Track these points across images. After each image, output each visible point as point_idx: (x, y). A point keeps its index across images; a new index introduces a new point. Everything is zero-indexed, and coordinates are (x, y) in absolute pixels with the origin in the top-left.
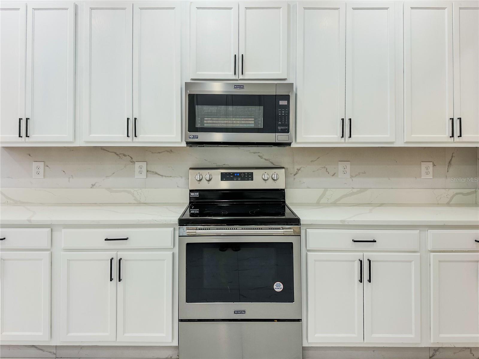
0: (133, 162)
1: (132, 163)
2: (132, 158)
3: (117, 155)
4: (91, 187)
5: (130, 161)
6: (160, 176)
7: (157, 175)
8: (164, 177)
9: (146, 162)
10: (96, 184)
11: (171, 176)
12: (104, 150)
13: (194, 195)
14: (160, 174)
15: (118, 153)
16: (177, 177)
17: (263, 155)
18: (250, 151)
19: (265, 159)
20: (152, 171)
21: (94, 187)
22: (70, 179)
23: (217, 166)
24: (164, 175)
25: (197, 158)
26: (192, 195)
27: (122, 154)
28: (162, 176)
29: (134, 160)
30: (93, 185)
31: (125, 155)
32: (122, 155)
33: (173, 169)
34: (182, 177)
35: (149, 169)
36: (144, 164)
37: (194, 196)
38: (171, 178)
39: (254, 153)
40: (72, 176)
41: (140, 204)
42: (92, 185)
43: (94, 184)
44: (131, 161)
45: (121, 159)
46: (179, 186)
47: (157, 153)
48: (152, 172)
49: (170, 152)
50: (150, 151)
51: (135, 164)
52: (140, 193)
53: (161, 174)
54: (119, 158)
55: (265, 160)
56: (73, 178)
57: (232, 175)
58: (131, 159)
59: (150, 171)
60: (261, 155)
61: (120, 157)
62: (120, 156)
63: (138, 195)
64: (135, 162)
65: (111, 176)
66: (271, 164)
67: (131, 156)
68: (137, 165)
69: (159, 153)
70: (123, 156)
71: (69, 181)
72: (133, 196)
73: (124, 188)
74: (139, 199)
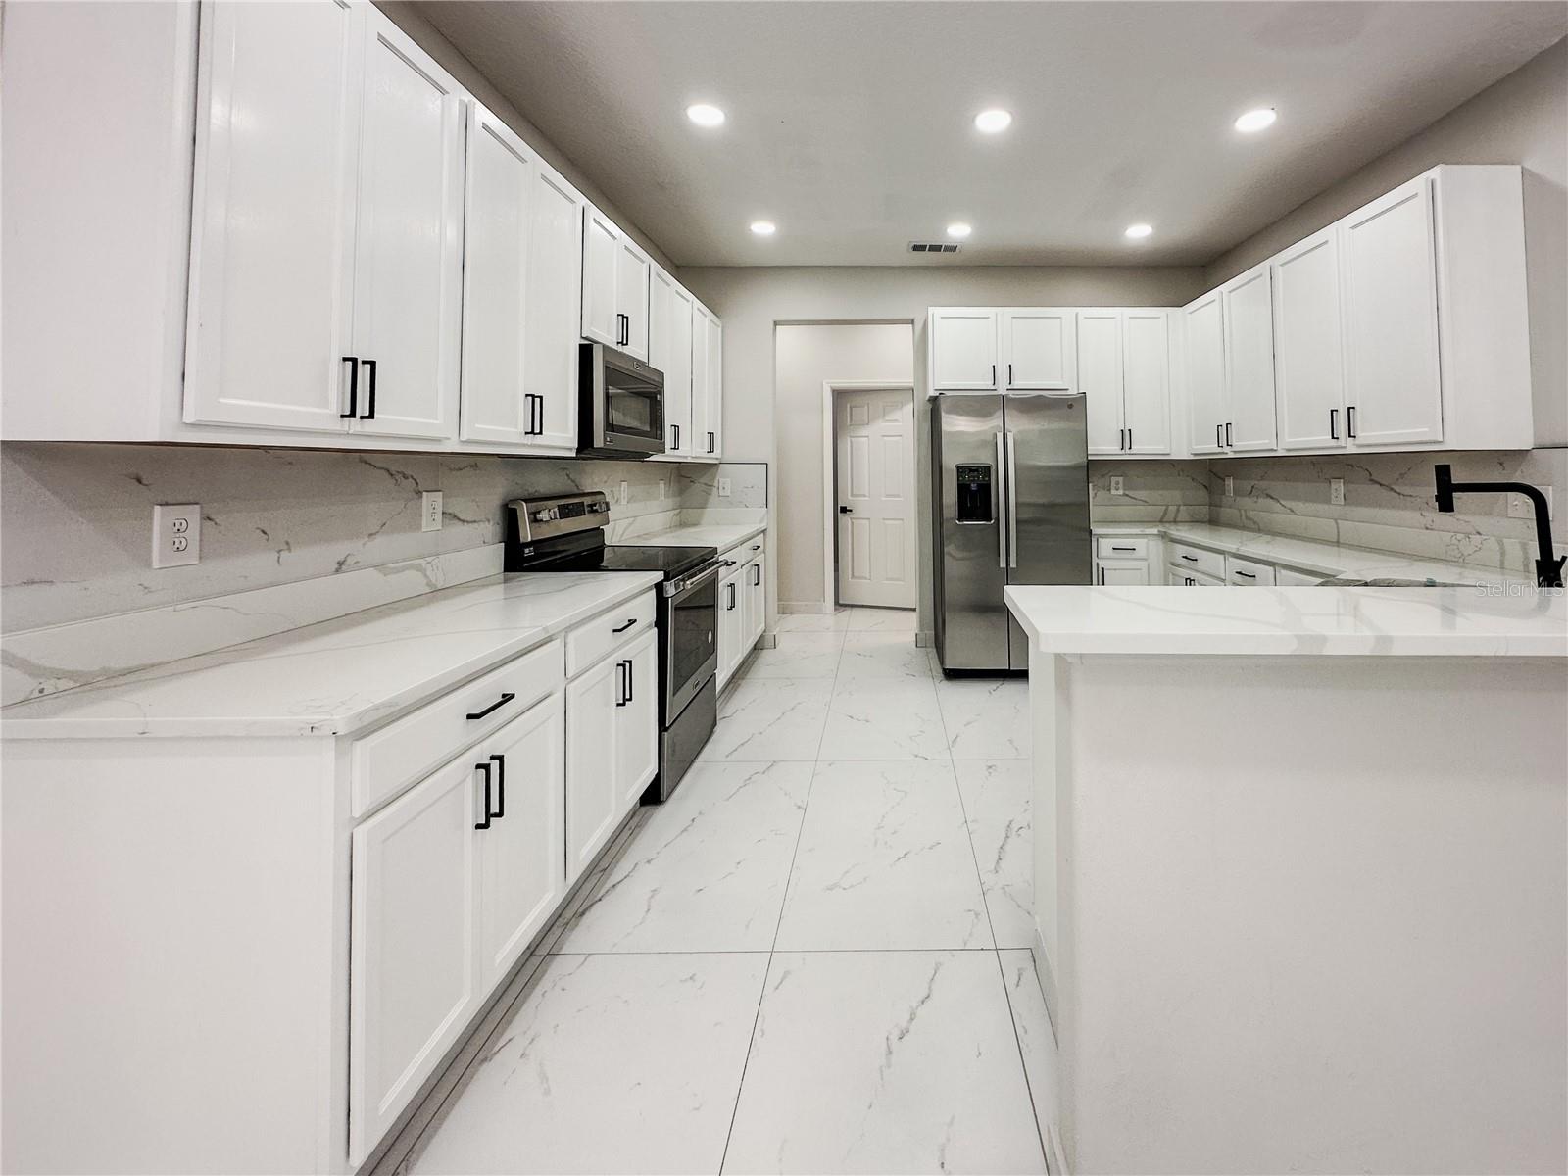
0: (419, 493)
1: (417, 496)
2: (417, 484)
3: (392, 475)
4: (337, 571)
5: (413, 490)
6: (460, 523)
7: (456, 521)
8: (466, 523)
9: (442, 492)
10: (349, 560)
11: (474, 521)
12: (366, 462)
15: (393, 470)
16: (481, 522)
20: (454, 513)
21: (344, 567)
22: (282, 554)
24: (465, 520)
26: (527, 553)
27: (400, 472)
28: (463, 521)
29: (420, 488)
30: (341, 564)
31: (405, 477)
32: (401, 475)
33: (476, 507)
34: (489, 521)
35: (446, 510)
36: (438, 498)
37: (530, 554)
41: (434, 594)
42: (338, 563)
43: (342, 558)
44: (416, 489)
45: (398, 485)
46: (486, 541)
47: (457, 470)
48: (449, 514)
50: (447, 466)
51: (422, 497)
52: (437, 565)
53: (462, 518)
54: (395, 485)
55: (571, 482)
56: (289, 549)
57: (568, 508)
58: (415, 485)
59: (446, 513)
61: (396, 481)
62: (396, 478)
63: (433, 570)
64: (421, 493)
65: (378, 532)
67: (415, 478)
68: (426, 499)
69: (460, 470)
70: (402, 480)
71: (279, 561)
72: (426, 576)
73: (404, 560)
74: (434, 581)
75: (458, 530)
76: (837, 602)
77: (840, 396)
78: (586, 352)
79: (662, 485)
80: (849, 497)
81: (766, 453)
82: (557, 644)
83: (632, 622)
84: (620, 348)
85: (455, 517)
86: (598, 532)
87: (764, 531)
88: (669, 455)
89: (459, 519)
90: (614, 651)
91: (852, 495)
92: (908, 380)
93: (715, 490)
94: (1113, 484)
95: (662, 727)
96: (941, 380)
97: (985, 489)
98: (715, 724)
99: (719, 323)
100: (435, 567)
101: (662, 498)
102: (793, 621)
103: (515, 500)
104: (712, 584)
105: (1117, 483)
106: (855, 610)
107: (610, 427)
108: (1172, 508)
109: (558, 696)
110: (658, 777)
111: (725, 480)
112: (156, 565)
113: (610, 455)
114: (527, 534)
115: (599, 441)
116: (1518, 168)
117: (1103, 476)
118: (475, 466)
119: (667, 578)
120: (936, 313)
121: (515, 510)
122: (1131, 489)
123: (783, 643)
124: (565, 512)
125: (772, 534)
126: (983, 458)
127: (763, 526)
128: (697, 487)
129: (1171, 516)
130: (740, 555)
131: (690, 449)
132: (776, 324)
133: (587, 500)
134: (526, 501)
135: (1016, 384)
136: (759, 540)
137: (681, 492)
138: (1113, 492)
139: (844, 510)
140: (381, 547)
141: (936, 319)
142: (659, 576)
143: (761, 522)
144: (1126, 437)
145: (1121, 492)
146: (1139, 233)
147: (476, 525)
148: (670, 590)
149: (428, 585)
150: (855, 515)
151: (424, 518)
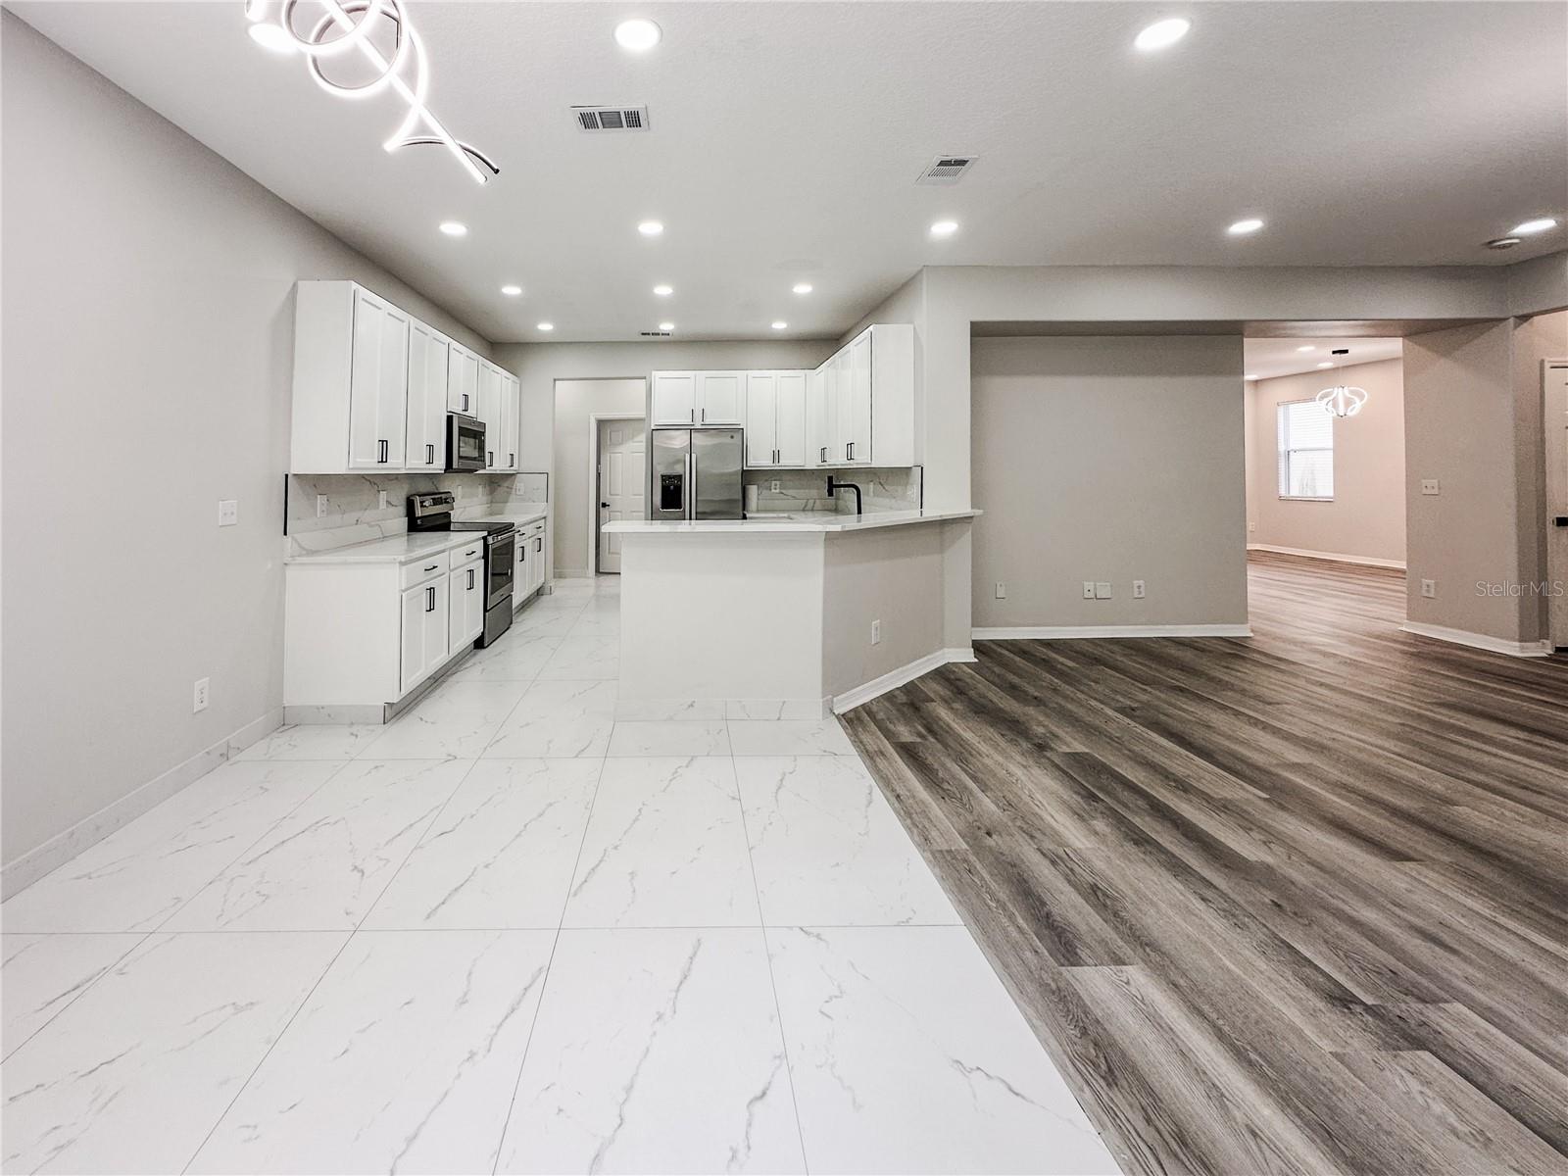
0: (379, 491)
4: (356, 524)
15: (383, 482)
25: (414, 484)
28: (393, 505)
30: (357, 521)
34: (402, 505)
73: (375, 521)
75: (391, 509)
76: (598, 571)
77: (601, 424)
78: (450, 419)
79: (480, 489)
80: (608, 496)
81: (548, 467)
82: (447, 553)
83: (473, 552)
84: (464, 413)
85: (390, 503)
86: (448, 515)
87: (545, 518)
88: (488, 470)
90: (466, 564)
91: (611, 494)
92: (642, 414)
93: (514, 490)
94: (773, 487)
95: (485, 610)
96: (658, 419)
97: (678, 489)
98: (511, 623)
99: (518, 382)
100: (384, 526)
101: (480, 496)
102: (563, 582)
103: (412, 496)
104: (511, 544)
105: (776, 485)
106: (610, 576)
107: (460, 457)
108: (811, 501)
109: (447, 574)
110: (483, 633)
111: (520, 484)
112: (318, 515)
113: (458, 471)
114: (419, 513)
115: (455, 465)
116: (912, 326)
117: (766, 480)
118: (397, 478)
119: (489, 535)
120: (657, 375)
121: (413, 500)
122: (784, 489)
123: (557, 593)
124: (436, 502)
125: (550, 520)
126: (678, 470)
127: (544, 514)
128: (501, 491)
129: (810, 506)
130: (529, 530)
131: (499, 465)
132: (555, 380)
133: (443, 496)
134: (420, 496)
135: (707, 421)
136: (541, 523)
137: (492, 492)
138: (773, 491)
139: (604, 505)
141: (657, 379)
142: (485, 533)
143: (543, 512)
144: (776, 456)
145: (778, 491)
146: (780, 326)
147: (397, 507)
148: (490, 540)
149: (382, 534)
150: (611, 508)
151: (381, 503)
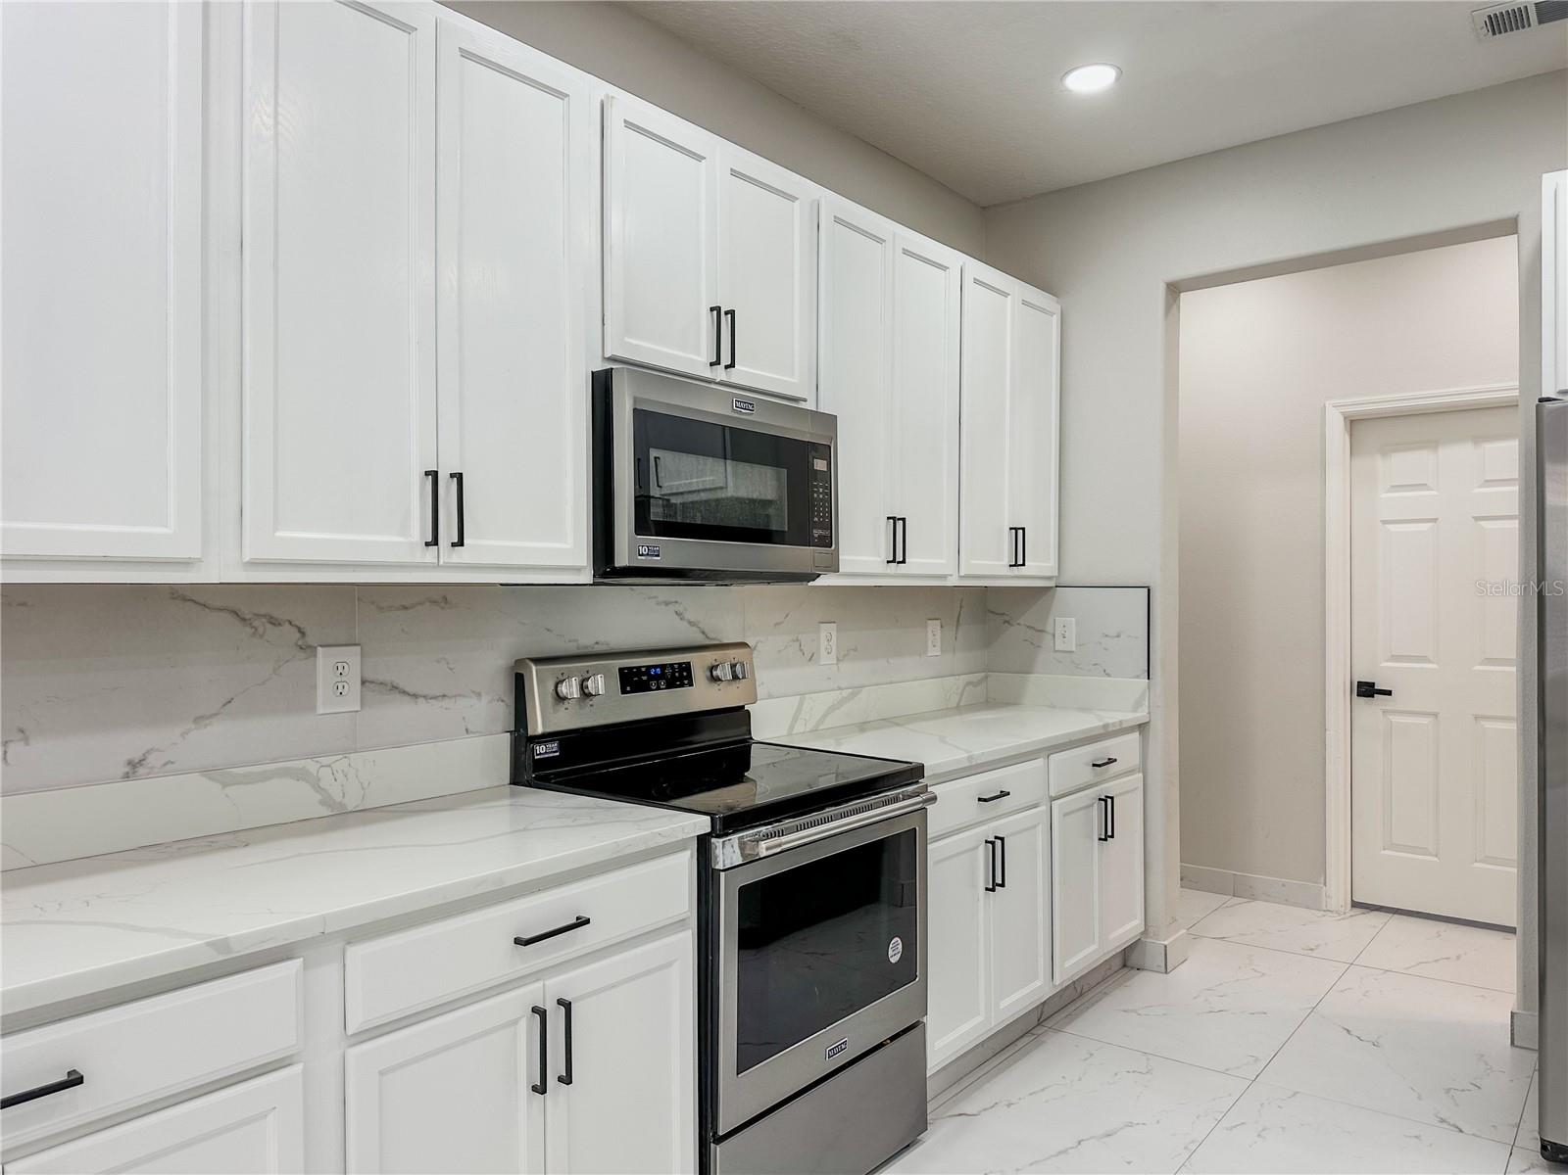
0: (309, 650)
1: (302, 655)
2: (303, 634)
3: (244, 620)
4: (127, 776)
5: (296, 645)
6: (407, 698)
7: (398, 696)
8: (421, 700)
9: (358, 648)
10: (151, 759)
11: (444, 696)
12: (185, 599)
13: (546, 753)
14: (407, 689)
15: (246, 613)
16: (464, 696)
17: (685, 609)
18: (655, 597)
19: (690, 622)
20: (381, 679)
21: (141, 771)
22: (12, 748)
23: (578, 648)
24: (421, 693)
25: (524, 624)
26: (540, 754)
27: (264, 616)
28: (415, 696)
29: (311, 640)
30: (135, 765)
31: (274, 622)
32: (264, 620)
33: (451, 669)
34: (479, 695)
35: (370, 676)
36: (352, 657)
37: (546, 756)
38: (447, 700)
39: (667, 604)
40: (22, 731)
41: (341, 817)
42: (130, 763)
43: (136, 756)
44: (300, 643)
45: (261, 636)
46: (470, 728)
47: (398, 609)
48: (381, 683)
49: (442, 605)
50: (373, 603)
51: (315, 656)
52: (343, 771)
53: (411, 690)
54: (254, 635)
55: (688, 626)
56: (26, 740)
57: (644, 674)
58: (298, 635)
59: (372, 682)
60: (680, 609)
61: (256, 629)
62: (256, 623)
63: (336, 780)
64: (315, 648)
65: (216, 714)
66: (701, 635)
67: (298, 625)
68: (324, 659)
69: (405, 608)
70: (269, 626)
71: (5, 758)
72: (317, 787)
73: (274, 761)
74: (338, 798)
75: (395, 710)
85: (395, 688)
86: (738, 715)
87: (1142, 727)
88: (881, 575)
89: (404, 692)
93: (1048, 639)
99: (1051, 306)
100: (340, 776)
111: (1066, 625)
121: (522, 678)
124: (639, 681)
127: (1141, 715)
128: (1015, 632)
130: (1034, 777)
131: (949, 562)
136: (1116, 748)
139: (1367, 690)
140: (218, 738)
143: (1135, 710)
147: (446, 703)
148: (724, 852)
149: (322, 803)
151: (320, 692)
